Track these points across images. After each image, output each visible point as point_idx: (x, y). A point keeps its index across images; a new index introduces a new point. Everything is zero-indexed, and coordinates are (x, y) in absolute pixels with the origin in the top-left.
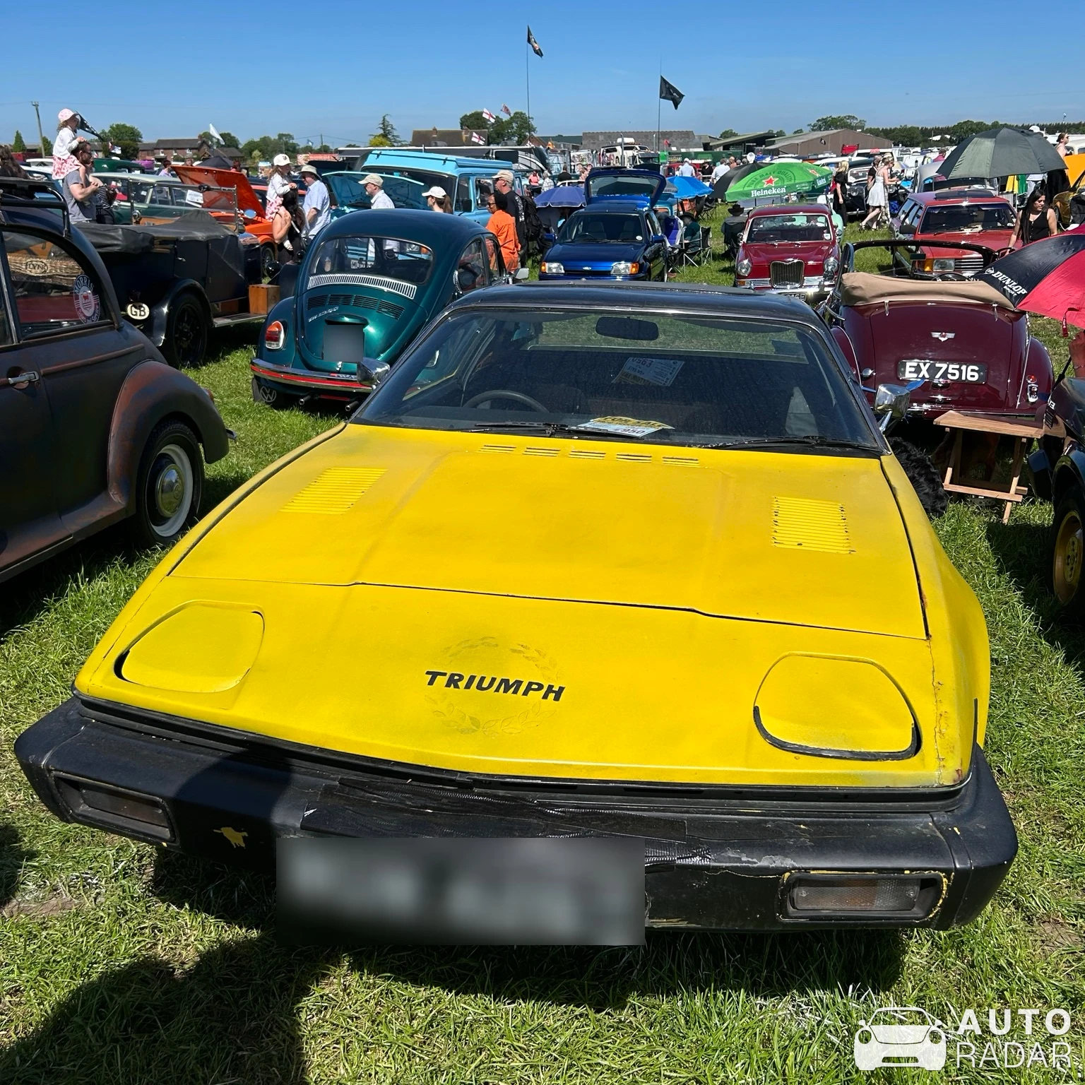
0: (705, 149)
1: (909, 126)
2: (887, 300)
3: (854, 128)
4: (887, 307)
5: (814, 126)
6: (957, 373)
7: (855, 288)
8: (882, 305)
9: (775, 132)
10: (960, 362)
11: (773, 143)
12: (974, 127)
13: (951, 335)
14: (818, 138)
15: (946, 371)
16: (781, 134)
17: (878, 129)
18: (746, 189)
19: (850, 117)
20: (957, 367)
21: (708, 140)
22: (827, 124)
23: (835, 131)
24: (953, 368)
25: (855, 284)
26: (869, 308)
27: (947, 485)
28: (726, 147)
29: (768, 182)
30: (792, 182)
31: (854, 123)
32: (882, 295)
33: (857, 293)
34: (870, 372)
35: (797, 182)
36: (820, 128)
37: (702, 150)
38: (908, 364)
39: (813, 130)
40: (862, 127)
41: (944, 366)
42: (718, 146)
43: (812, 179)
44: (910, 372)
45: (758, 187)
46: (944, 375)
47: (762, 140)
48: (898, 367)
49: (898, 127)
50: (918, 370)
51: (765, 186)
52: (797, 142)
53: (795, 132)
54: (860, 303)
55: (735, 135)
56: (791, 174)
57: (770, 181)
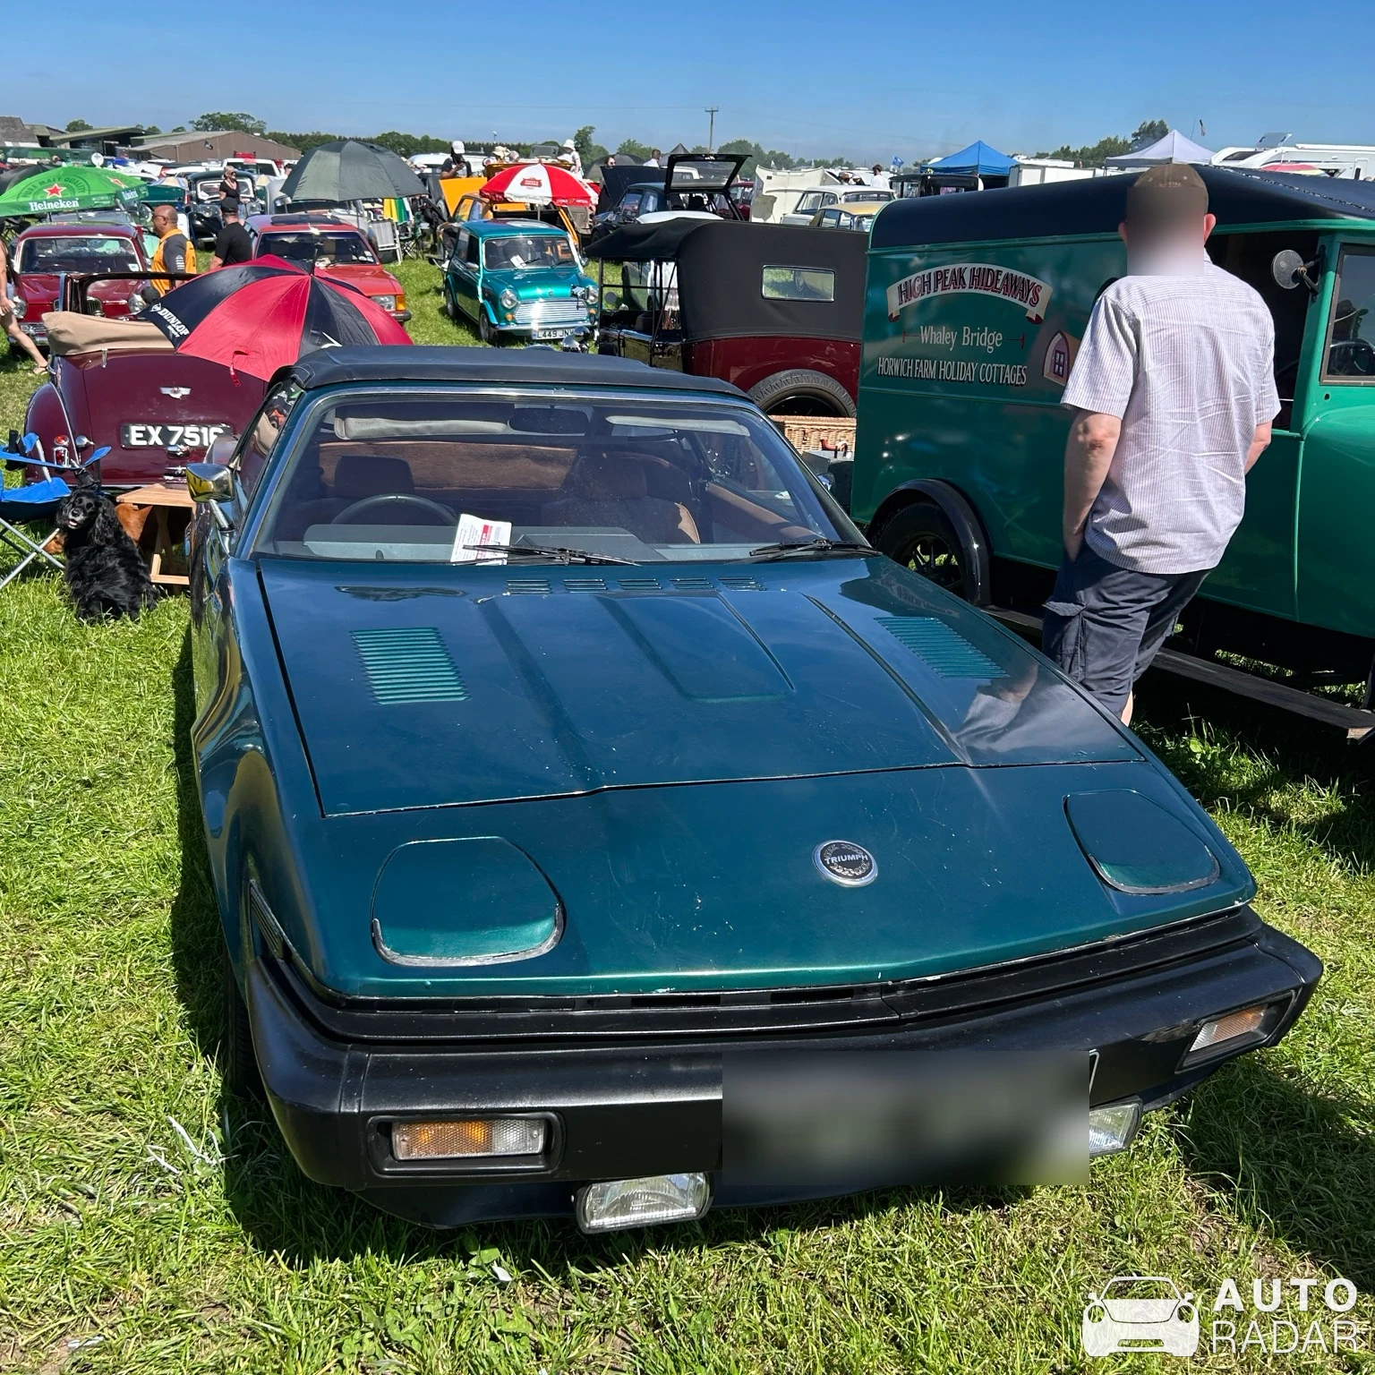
0: (42, 145)
1: (323, 134)
2: (105, 347)
3: (248, 131)
4: (104, 358)
5: (198, 124)
6: (197, 437)
7: (59, 332)
8: (98, 355)
9: (145, 128)
10: (200, 424)
11: (141, 143)
12: (402, 140)
13: (185, 391)
14: (202, 140)
15: (183, 436)
16: (153, 131)
17: (285, 134)
18: (22, 199)
19: (243, 116)
20: (197, 429)
21: (45, 133)
22: (215, 122)
23: (226, 132)
24: (190, 430)
25: (60, 327)
26: (85, 357)
27: (156, 576)
28: (75, 143)
29: (52, 192)
30: (86, 194)
31: (250, 123)
32: (98, 342)
33: (64, 338)
34: (85, 440)
35: (92, 193)
36: (206, 128)
37: (37, 145)
38: (134, 429)
39: (198, 129)
40: (260, 131)
41: (179, 430)
42: (63, 141)
43: (112, 191)
44: (138, 439)
45: (39, 198)
46: (180, 442)
47: (125, 137)
48: (122, 432)
49: (310, 134)
50: (147, 435)
51: (48, 197)
52: (174, 143)
53: (175, 131)
54: (71, 352)
55: (88, 128)
56: (83, 183)
57: (55, 191)
